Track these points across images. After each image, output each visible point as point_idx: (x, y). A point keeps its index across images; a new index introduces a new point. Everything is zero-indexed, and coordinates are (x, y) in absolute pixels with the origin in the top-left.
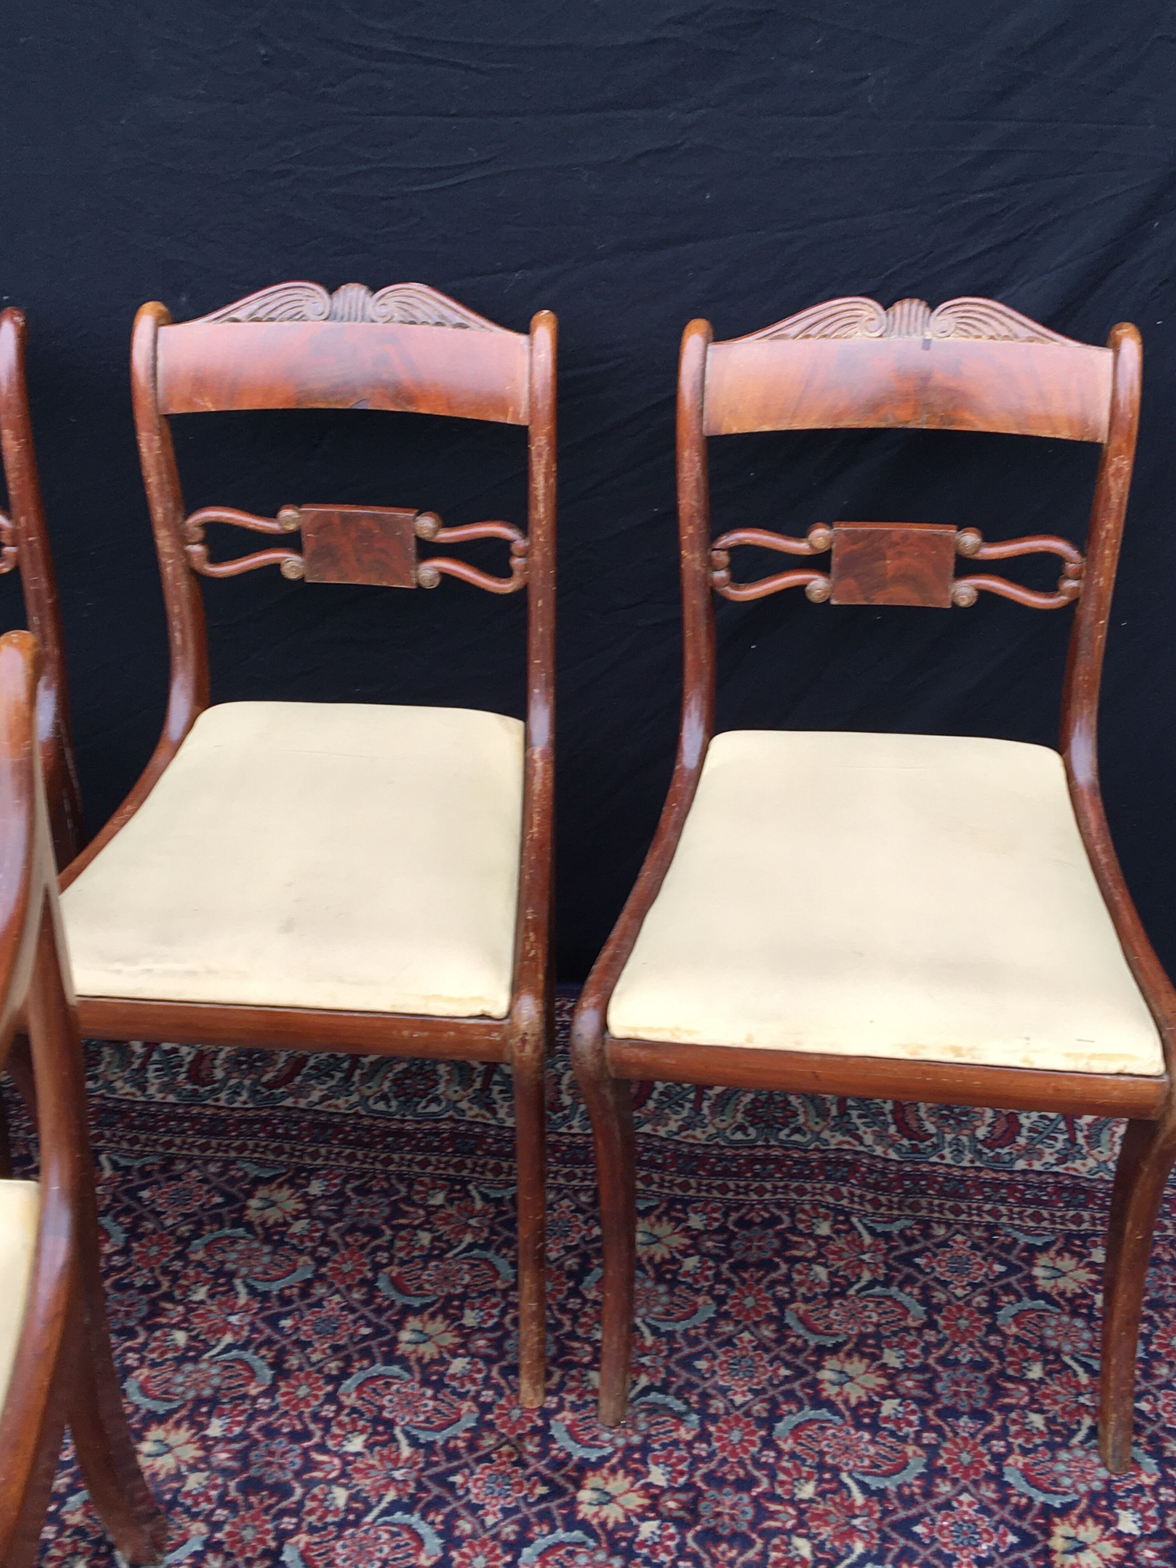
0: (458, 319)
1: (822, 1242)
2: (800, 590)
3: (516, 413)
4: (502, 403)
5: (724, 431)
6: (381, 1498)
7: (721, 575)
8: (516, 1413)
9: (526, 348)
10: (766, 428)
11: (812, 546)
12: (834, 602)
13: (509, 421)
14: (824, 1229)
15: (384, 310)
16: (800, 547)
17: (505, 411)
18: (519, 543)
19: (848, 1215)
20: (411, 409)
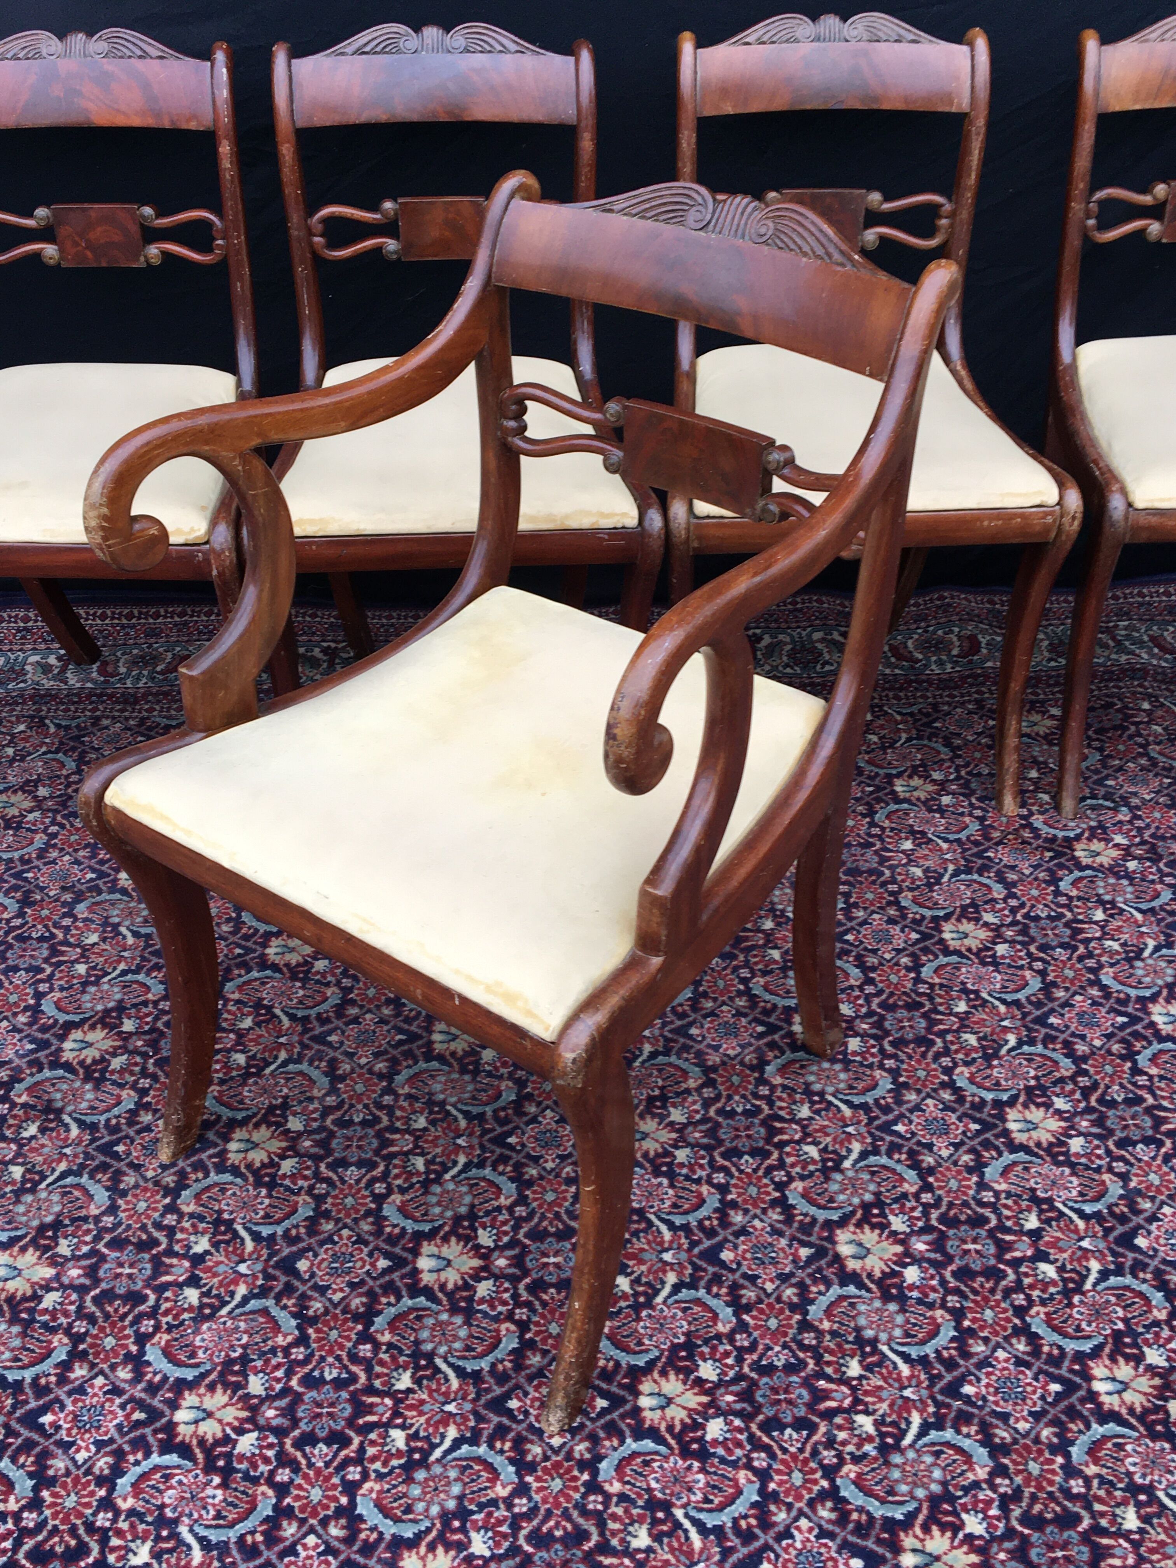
0: (912, 37)
1: (1149, 713)
2: (1141, 233)
3: (960, 104)
4: (949, 98)
5: (1111, 110)
6: (946, 870)
7: (1091, 222)
8: (1004, 819)
9: (968, 54)
10: (1137, 107)
11: (1155, 198)
12: (1164, 241)
13: (954, 110)
14: (1146, 706)
15: (855, 33)
16: (1146, 199)
17: (951, 103)
18: (948, 207)
19: (1156, 697)
20: (875, 107)
